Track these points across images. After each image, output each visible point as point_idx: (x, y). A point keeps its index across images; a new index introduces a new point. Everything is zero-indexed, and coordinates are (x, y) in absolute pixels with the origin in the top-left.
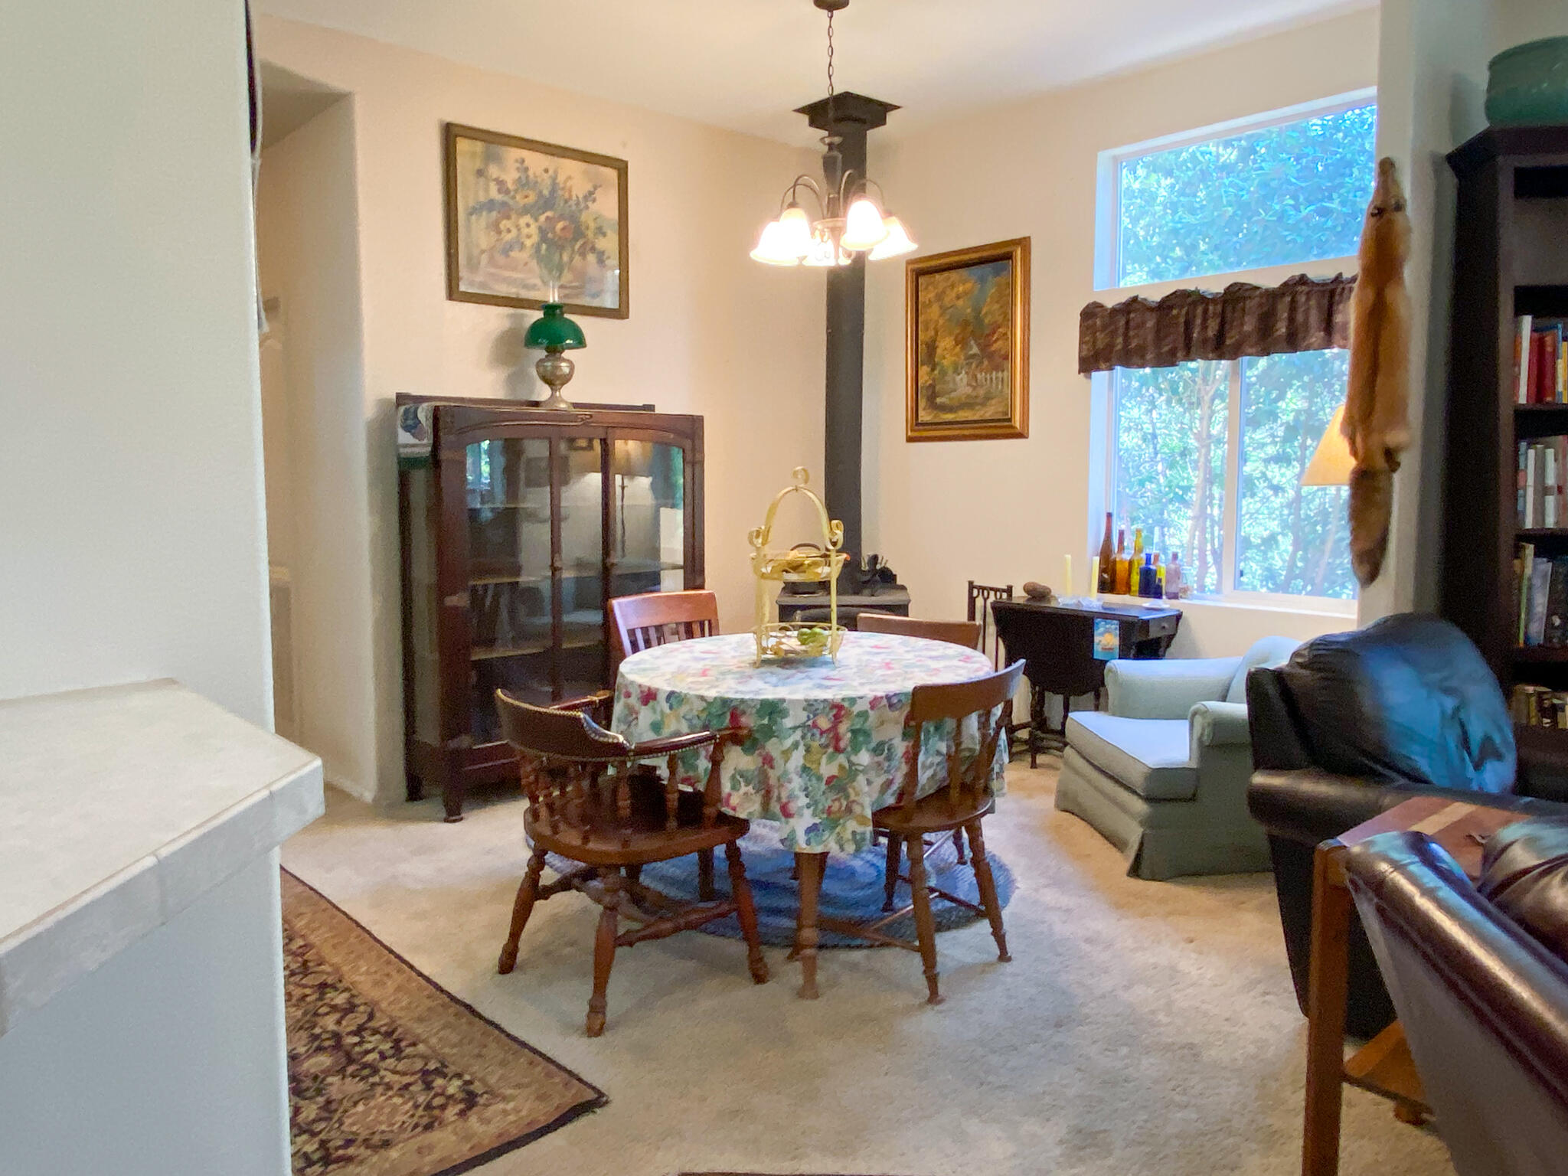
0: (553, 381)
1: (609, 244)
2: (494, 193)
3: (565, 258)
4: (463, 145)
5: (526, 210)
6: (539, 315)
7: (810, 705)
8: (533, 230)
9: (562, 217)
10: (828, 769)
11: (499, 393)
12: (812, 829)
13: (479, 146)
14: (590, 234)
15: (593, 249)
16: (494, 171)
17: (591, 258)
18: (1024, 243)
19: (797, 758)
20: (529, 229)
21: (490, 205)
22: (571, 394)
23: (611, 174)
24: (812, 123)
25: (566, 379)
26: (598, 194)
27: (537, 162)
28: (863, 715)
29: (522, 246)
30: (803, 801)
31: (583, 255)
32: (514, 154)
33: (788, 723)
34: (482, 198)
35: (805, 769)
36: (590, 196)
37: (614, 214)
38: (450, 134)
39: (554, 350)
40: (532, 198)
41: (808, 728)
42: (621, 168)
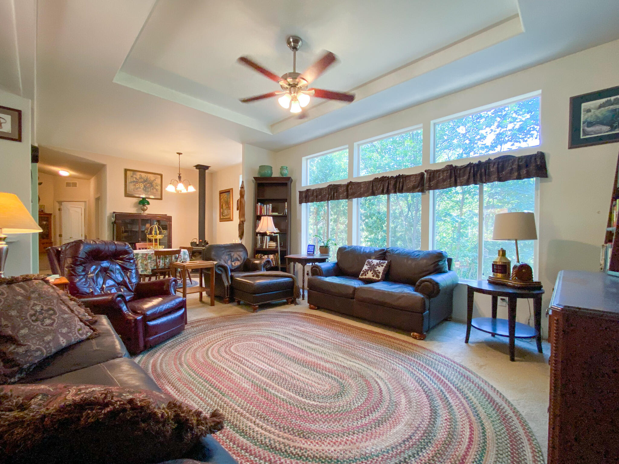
0: (144, 210)
1: (159, 188)
2: (134, 179)
3: (149, 190)
4: (128, 172)
5: (141, 182)
6: (141, 199)
7: (143, 254)
8: (143, 186)
9: (149, 183)
10: (145, 263)
11: (135, 212)
12: (142, 271)
13: (132, 172)
14: (154, 186)
15: (155, 189)
16: (135, 176)
17: (155, 190)
18: (232, 189)
19: (140, 261)
20: (142, 186)
21: (134, 182)
22: (147, 212)
23: (160, 177)
24: (196, 168)
25: (146, 210)
26: (156, 180)
27: (143, 175)
28: (150, 255)
29: (140, 188)
30: (141, 267)
31: (153, 189)
32: (138, 174)
33: (139, 256)
34: (132, 180)
35: (141, 263)
36: (155, 180)
37: (160, 183)
38: (126, 171)
39: (144, 205)
40: (142, 180)
41: (142, 257)
42: (161, 175)
